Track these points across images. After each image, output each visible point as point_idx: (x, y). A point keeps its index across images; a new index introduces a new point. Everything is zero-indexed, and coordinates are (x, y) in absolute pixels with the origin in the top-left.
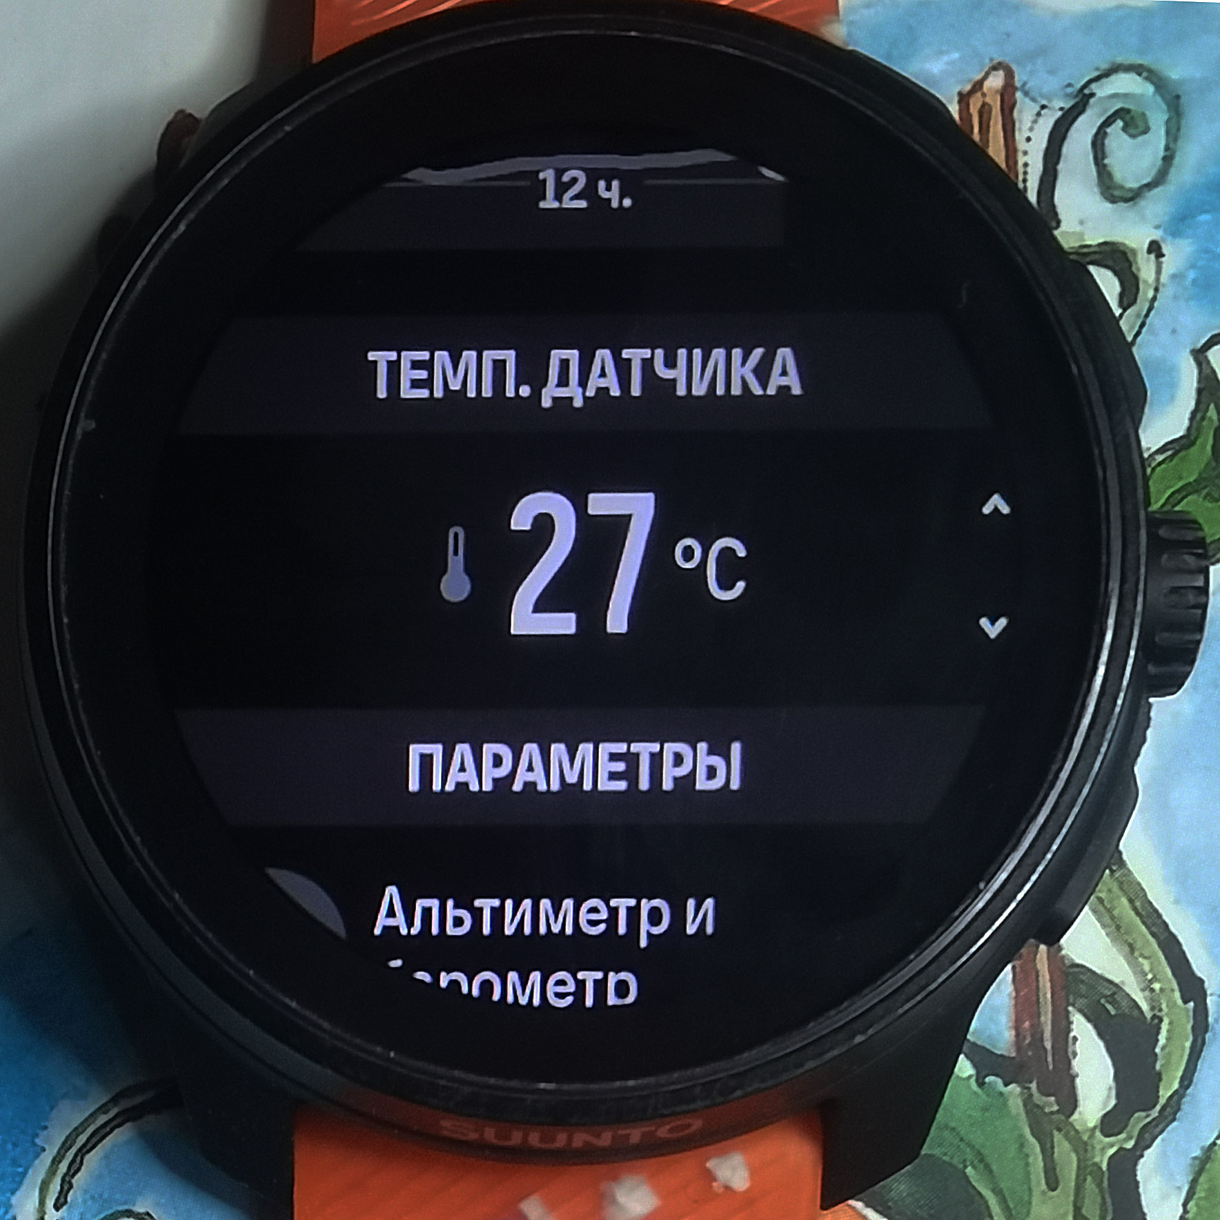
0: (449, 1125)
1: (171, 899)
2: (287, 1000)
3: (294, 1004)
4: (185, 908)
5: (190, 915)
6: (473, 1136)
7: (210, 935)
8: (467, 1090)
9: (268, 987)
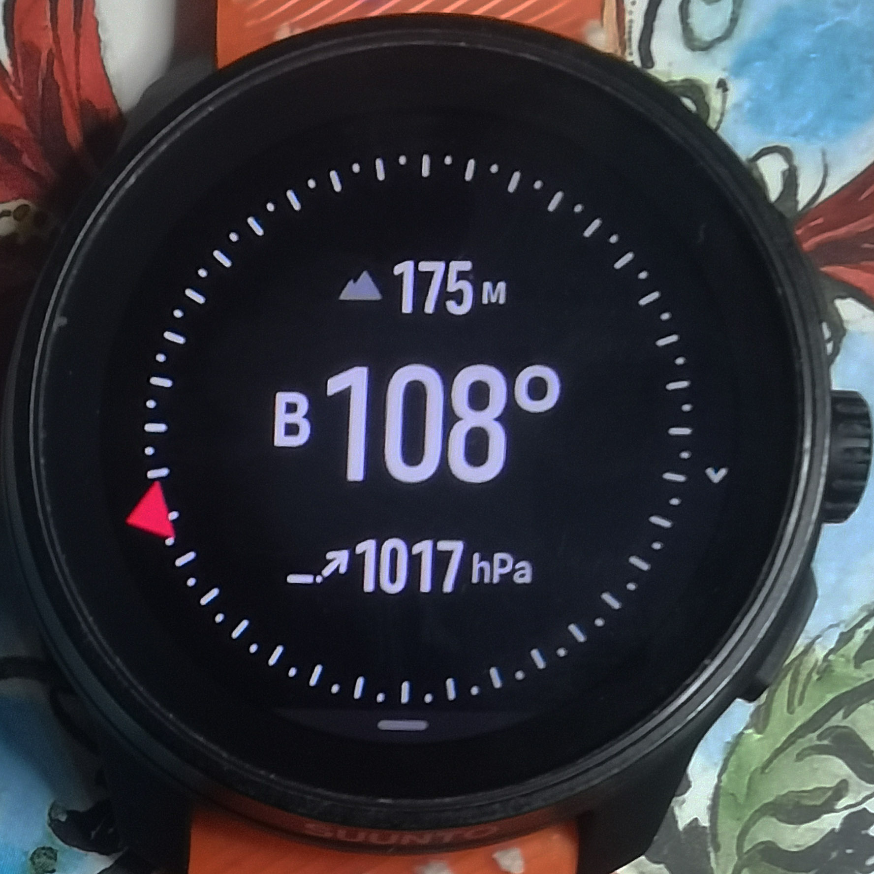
0: (312, 827)
1: (114, 663)
2: (197, 737)
3: (201, 739)
4: (124, 669)
5: (128, 674)
6: (328, 835)
7: (141, 689)
8: (326, 803)
9: (183, 726)
